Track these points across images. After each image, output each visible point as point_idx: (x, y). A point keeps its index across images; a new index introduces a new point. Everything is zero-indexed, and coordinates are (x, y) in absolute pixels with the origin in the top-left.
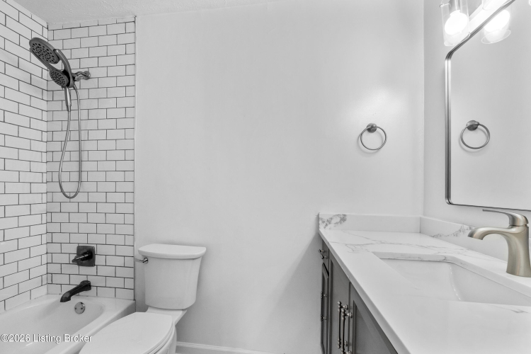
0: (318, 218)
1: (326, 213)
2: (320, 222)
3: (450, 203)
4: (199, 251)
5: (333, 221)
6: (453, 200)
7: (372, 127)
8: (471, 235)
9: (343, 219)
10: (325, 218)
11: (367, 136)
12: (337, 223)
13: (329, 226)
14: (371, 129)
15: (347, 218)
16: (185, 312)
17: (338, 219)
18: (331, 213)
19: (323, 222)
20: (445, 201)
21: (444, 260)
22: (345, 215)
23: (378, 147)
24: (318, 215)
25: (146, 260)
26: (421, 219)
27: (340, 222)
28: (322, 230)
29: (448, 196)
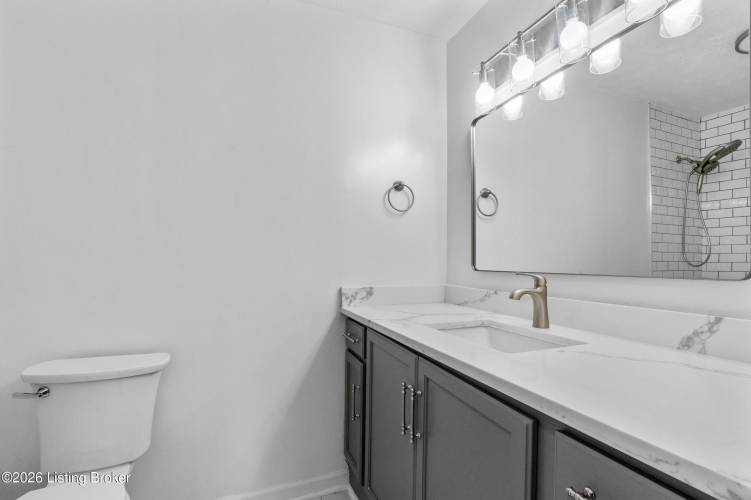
0: (340, 293)
1: (349, 288)
2: (343, 298)
3: (476, 270)
4: (159, 360)
5: (359, 296)
6: (478, 267)
7: (400, 184)
8: (512, 297)
9: (370, 292)
10: (350, 293)
11: (395, 195)
12: (363, 298)
13: (354, 302)
14: (399, 187)
15: (374, 291)
16: (133, 465)
17: (364, 294)
18: (357, 286)
19: (347, 298)
20: (471, 268)
21: (483, 325)
22: (371, 288)
23: (405, 208)
24: (340, 290)
25: (43, 391)
26: (445, 287)
27: (367, 297)
28: (345, 307)
29: (474, 263)
